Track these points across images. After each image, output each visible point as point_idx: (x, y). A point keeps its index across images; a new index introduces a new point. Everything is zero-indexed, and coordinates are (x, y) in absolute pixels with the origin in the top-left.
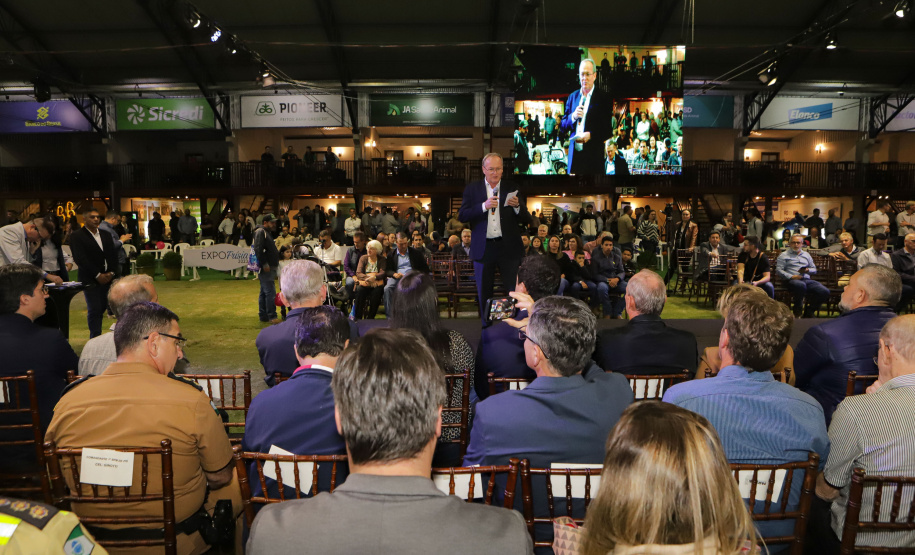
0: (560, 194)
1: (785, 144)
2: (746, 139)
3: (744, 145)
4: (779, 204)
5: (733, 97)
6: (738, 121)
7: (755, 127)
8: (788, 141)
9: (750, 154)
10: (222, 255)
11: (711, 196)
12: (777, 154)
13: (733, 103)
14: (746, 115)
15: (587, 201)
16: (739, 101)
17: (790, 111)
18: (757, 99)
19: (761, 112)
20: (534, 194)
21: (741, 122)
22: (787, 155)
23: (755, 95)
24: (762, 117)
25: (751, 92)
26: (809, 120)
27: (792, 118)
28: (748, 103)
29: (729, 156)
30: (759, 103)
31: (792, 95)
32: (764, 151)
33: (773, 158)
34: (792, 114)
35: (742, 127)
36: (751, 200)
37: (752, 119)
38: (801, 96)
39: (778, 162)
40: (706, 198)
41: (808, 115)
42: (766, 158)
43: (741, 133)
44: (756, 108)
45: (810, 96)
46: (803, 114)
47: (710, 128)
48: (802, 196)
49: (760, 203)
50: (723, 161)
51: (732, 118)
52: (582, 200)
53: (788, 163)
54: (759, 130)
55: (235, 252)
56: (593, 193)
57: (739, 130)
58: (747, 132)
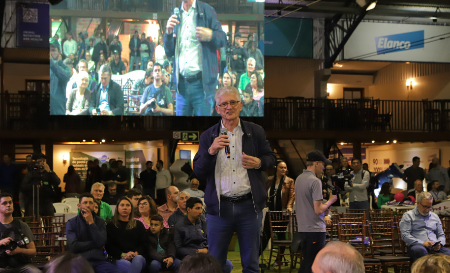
0: (98, 140)
1: (371, 77)
2: (327, 72)
3: (326, 79)
4: (367, 151)
5: (312, 20)
6: (318, 50)
7: (338, 58)
8: (373, 74)
9: (332, 89)
11: (288, 142)
12: (361, 90)
13: (312, 28)
14: (327, 42)
15: (132, 149)
16: (318, 25)
17: (377, 39)
18: (339, 23)
19: (345, 40)
20: (61, 140)
21: (323, 51)
22: (373, 92)
23: (338, 20)
24: (347, 47)
25: (332, 15)
26: (399, 50)
27: (380, 47)
28: (329, 27)
29: (308, 92)
30: (342, 28)
31: (379, 20)
32: (346, 86)
33: (357, 95)
34: (380, 42)
35: (323, 57)
36: (336, 146)
37: (335, 48)
38: (389, 21)
39: (363, 100)
40: (282, 143)
41: (399, 44)
42: (349, 95)
43: (322, 64)
44: (338, 34)
45: (399, 22)
46: (391, 42)
47: (286, 57)
48: (395, 142)
49: (347, 150)
50: (303, 98)
51: (311, 46)
52: (125, 147)
53: (378, 101)
54: (343, 61)
56: (142, 139)
57: (319, 61)
58: (329, 62)
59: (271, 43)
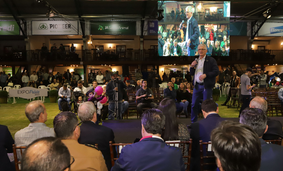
0: (173, 64)
1: (268, 42)
2: (252, 40)
3: (252, 43)
4: (266, 68)
5: (247, 23)
6: (249, 33)
7: (256, 36)
8: (269, 41)
9: (253, 47)
10: (27, 92)
11: (237, 65)
12: (264, 47)
13: (247, 25)
14: (252, 30)
15: (184, 67)
16: (249, 24)
17: (271, 29)
18: (257, 23)
19: (259, 29)
20: (161, 64)
21: (250, 33)
22: (269, 47)
23: (256, 22)
24: (259, 32)
25: (254, 21)
26: (279, 32)
27: (272, 31)
28: (253, 25)
29: (245, 47)
30: (257, 25)
31: (271, 22)
32: (258, 45)
33: (263, 48)
34: (272, 30)
35: (251, 35)
36: (255, 66)
37: (255, 32)
38: (275, 22)
39: (265, 50)
40: (235, 65)
41: (279, 30)
42: (260, 48)
43: (250, 38)
44: (256, 27)
45: (279, 22)
46: (276, 29)
47: (237, 36)
48: (276, 65)
49: (258, 68)
50: (243, 50)
51: (246, 31)
52: (182, 67)
53: (270, 50)
54: (258, 36)
55: (33, 91)
56: (187, 64)
57: (249, 37)
58: (253, 37)
59: (232, 31)
